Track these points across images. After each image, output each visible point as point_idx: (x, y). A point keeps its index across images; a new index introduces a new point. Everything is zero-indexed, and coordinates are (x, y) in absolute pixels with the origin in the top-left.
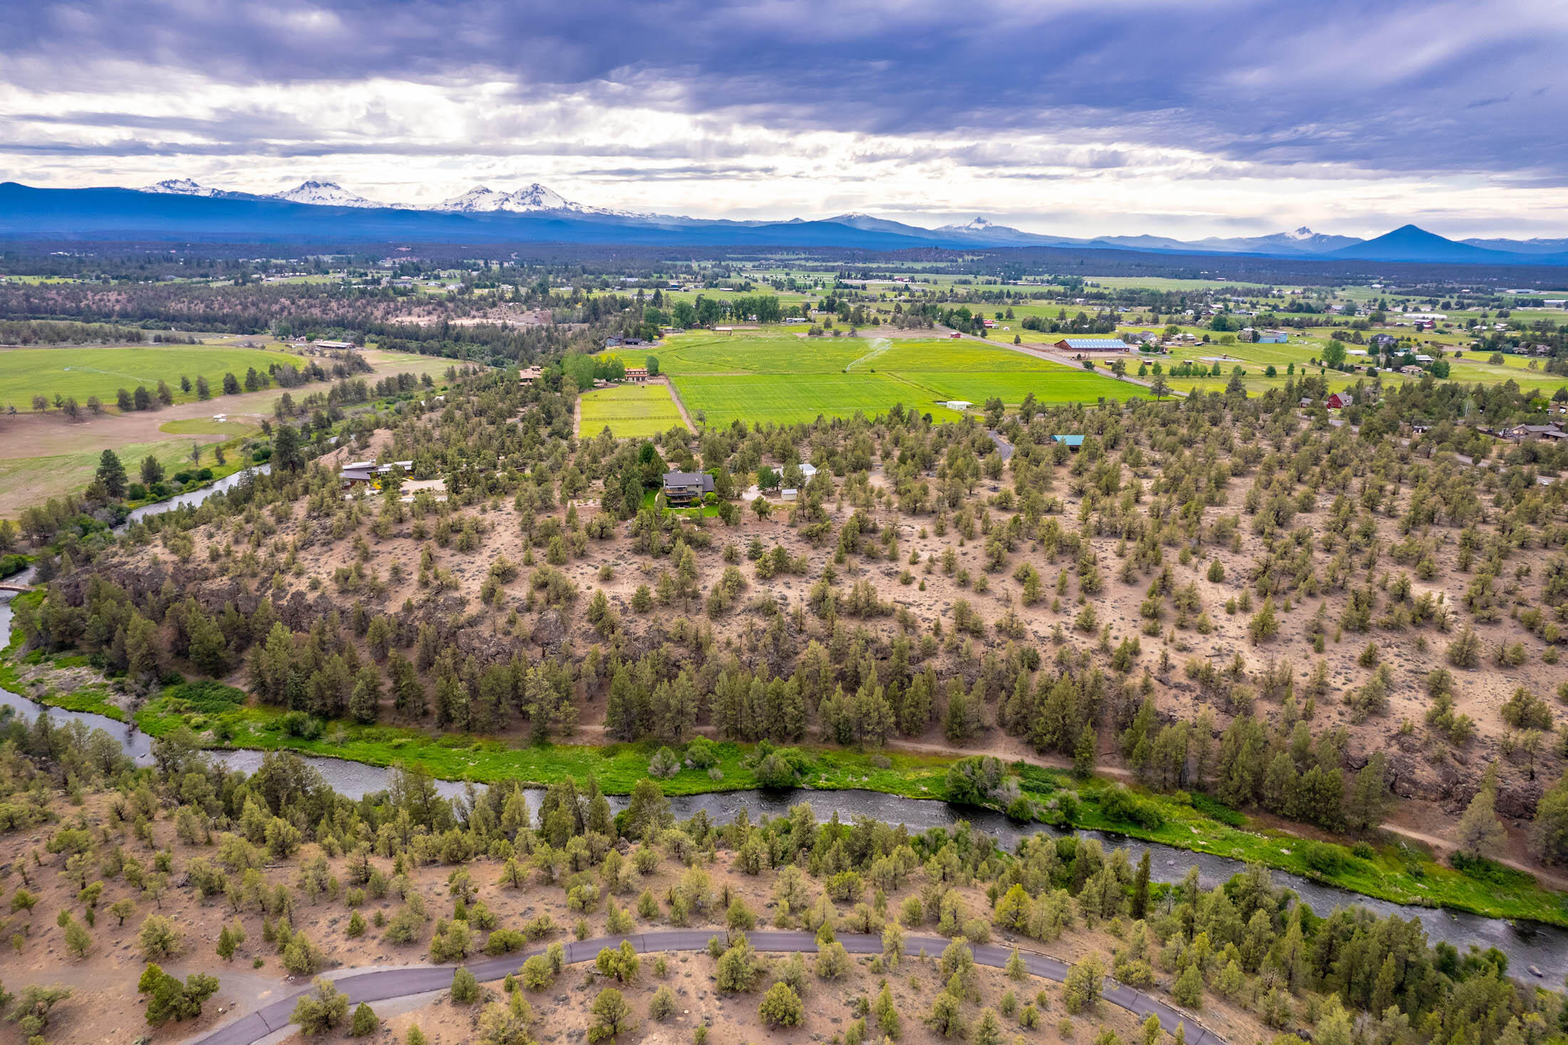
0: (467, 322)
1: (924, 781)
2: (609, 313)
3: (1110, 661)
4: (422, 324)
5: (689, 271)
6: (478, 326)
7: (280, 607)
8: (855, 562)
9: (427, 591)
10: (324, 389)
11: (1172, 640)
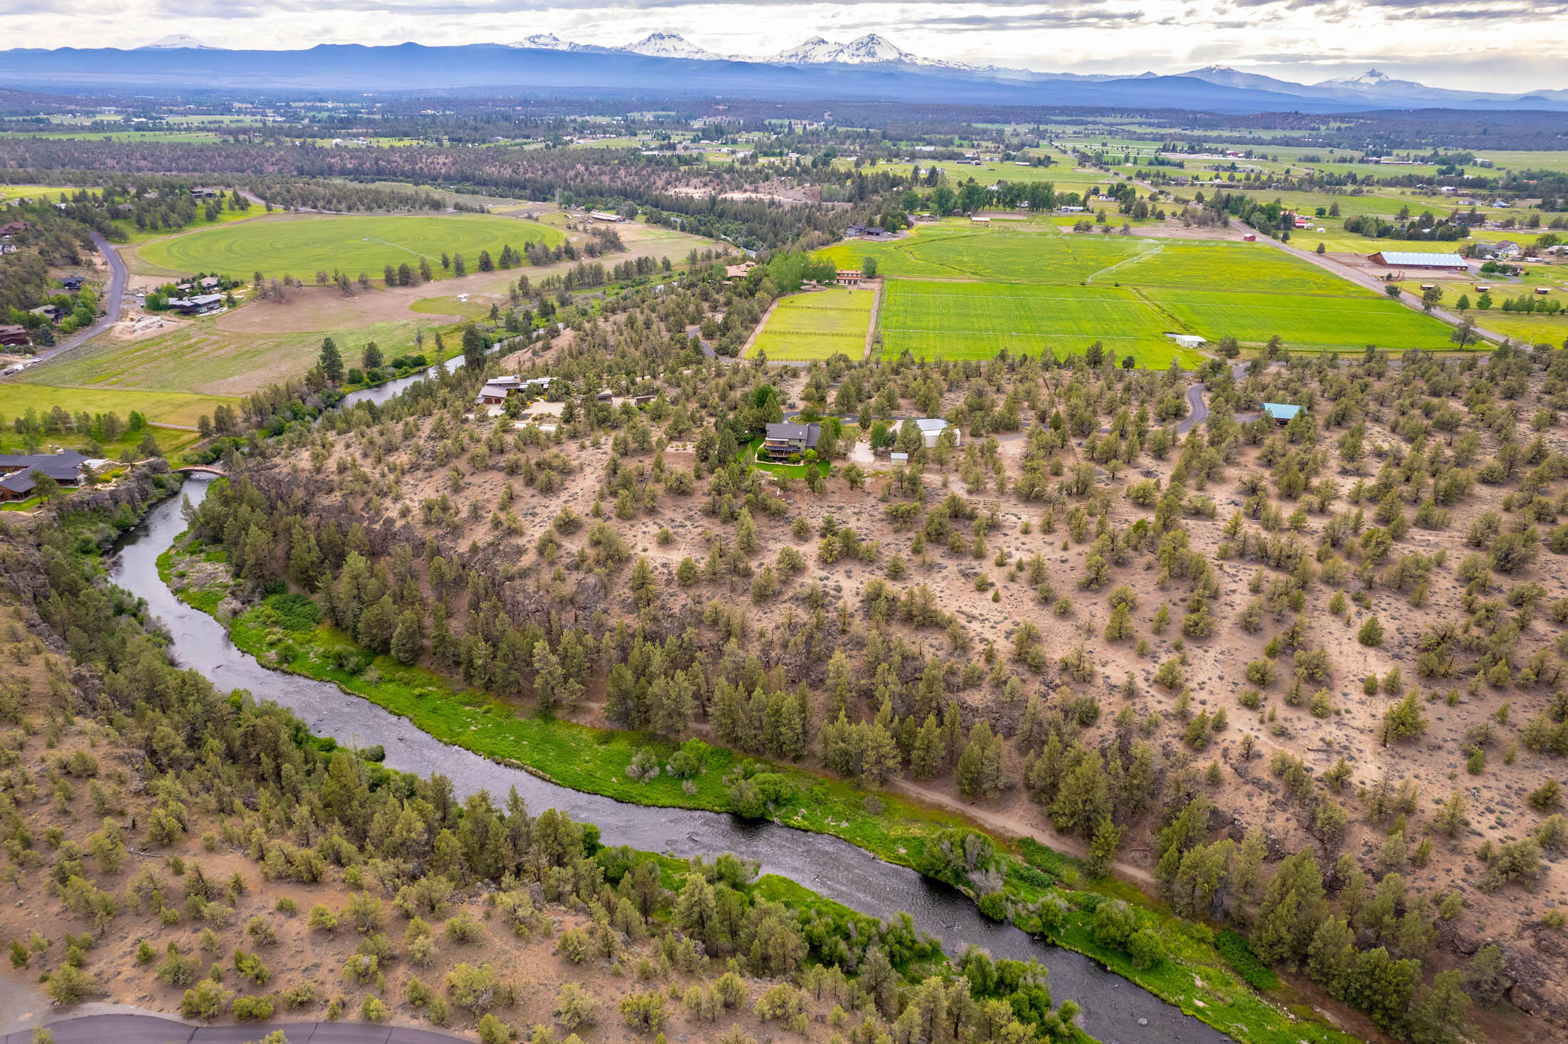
0: (738, 196)
1: (906, 841)
2: (876, 191)
3: (1183, 731)
4: (696, 196)
5: (999, 138)
6: (749, 201)
7: (373, 531)
8: (935, 554)
9: (496, 533)
10: (564, 269)
11: (1272, 719)
